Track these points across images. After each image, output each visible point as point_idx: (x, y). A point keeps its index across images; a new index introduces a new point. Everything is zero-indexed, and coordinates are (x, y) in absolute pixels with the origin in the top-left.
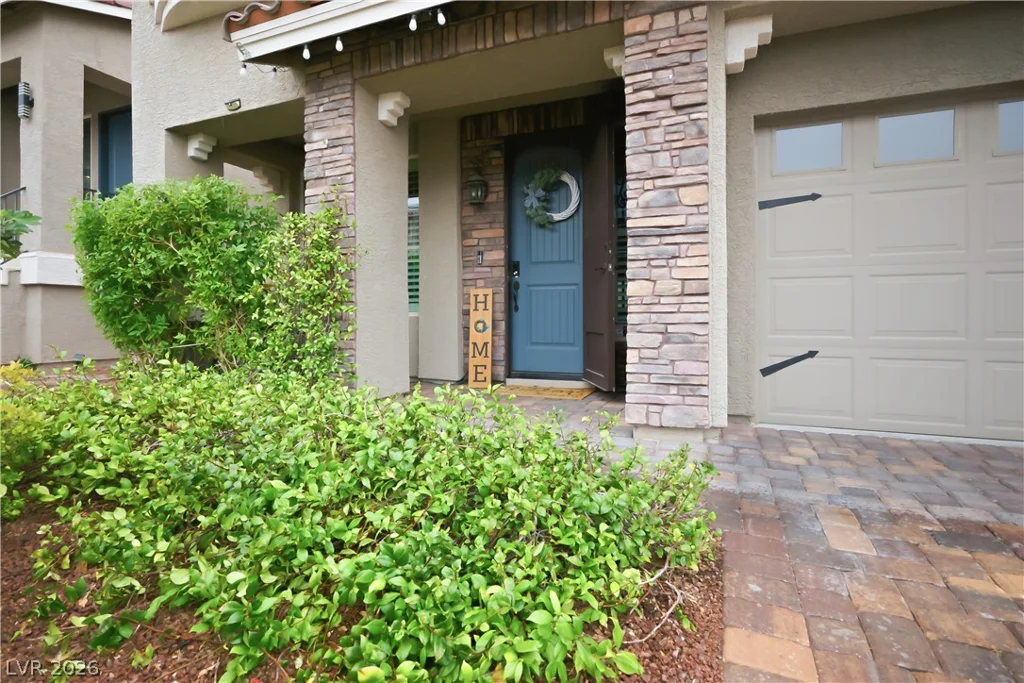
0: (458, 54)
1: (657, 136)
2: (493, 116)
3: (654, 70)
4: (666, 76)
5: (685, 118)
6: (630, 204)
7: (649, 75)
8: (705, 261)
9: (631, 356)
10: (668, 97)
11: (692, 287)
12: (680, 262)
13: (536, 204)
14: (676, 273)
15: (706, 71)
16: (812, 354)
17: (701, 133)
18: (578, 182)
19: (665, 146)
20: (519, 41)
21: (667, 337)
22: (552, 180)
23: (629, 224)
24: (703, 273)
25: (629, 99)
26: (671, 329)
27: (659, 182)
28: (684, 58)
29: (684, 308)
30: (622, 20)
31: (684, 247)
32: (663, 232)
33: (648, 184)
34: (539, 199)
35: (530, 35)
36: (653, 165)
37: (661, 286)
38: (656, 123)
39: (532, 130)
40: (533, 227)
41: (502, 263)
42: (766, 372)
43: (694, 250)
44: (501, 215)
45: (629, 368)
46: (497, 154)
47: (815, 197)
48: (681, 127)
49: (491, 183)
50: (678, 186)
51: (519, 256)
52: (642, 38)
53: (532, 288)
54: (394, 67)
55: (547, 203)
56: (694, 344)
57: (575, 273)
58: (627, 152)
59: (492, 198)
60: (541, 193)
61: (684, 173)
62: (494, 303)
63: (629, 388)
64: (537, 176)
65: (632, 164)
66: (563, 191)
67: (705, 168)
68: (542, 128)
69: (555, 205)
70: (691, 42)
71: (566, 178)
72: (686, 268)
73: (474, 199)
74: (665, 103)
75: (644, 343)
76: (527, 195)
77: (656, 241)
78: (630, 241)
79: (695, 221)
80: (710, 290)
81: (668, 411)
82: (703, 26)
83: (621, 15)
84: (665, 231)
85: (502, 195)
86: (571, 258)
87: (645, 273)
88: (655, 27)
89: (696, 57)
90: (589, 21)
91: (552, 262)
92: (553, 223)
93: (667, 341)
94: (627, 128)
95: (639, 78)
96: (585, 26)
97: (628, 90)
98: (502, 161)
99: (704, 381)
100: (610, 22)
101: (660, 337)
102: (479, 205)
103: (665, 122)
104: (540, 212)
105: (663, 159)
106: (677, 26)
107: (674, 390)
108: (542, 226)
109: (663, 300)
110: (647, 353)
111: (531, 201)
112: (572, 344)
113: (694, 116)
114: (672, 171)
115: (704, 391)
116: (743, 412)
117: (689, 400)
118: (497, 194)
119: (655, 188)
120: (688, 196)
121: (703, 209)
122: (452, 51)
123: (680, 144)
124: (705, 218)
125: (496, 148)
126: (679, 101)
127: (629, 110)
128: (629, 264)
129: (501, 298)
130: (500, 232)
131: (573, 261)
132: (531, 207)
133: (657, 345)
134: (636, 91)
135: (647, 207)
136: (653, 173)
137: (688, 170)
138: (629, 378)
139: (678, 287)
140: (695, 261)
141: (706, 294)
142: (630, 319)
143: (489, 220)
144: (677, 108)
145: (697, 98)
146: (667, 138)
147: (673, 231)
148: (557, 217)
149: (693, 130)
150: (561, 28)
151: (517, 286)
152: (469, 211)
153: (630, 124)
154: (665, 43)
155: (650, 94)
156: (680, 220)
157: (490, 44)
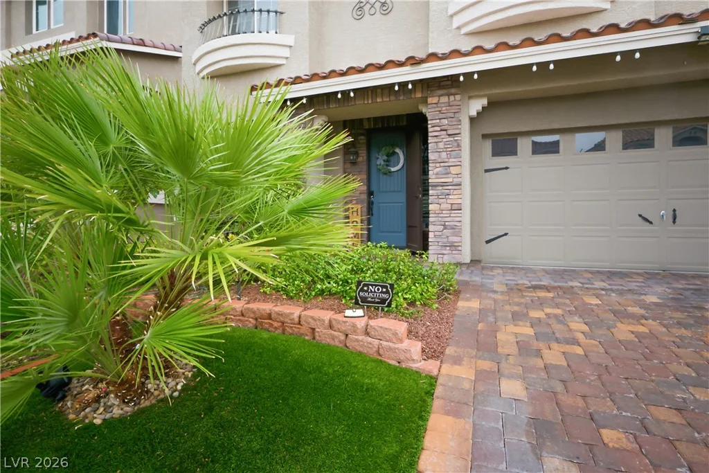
0: (355, 104)
1: (441, 145)
2: (361, 120)
3: (440, 119)
4: (445, 122)
5: (452, 139)
6: (430, 173)
7: (438, 121)
8: (460, 196)
9: (431, 235)
10: (446, 130)
11: (455, 207)
12: (450, 197)
13: (382, 163)
14: (449, 201)
15: (460, 121)
16: (506, 234)
17: (459, 146)
18: (403, 152)
19: (444, 150)
20: (383, 101)
21: (445, 227)
22: (391, 151)
23: (430, 181)
24: (459, 201)
25: (430, 130)
26: (447, 224)
27: (442, 164)
28: (452, 115)
29: (452, 215)
30: (427, 97)
31: (452, 191)
32: (443, 185)
33: (438, 165)
34: (384, 161)
35: (388, 99)
36: (440, 157)
37: (444, 206)
38: (441, 140)
39: (380, 126)
40: (381, 175)
41: (366, 192)
42: (488, 242)
43: (455, 192)
44: (365, 168)
45: (430, 240)
46: (363, 137)
47: (507, 168)
48: (451, 143)
49: (360, 152)
50: (449, 166)
51: (374, 188)
52: (435, 105)
53: (381, 205)
54: (325, 107)
55: (388, 163)
56: (456, 230)
57: (402, 198)
58: (429, 151)
59: (360, 159)
60: (385, 158)
61: (452, 161)
62: (361, 212)
63: (430, 248)
64: (384, 149)
65: (431, 156)
66: (396, 156)
67: (460, 159)
68: (386, 125)
69: (392, 163)
70: (454, 109)
71: (397, 150)
72: (453, 199)
73: (351, 160)
74: (445, 132)
75: (436, 229)
76: (378, 158)
77: (441, 188)
78: (430, 188)
79: (456, 180)
80: (462, 208)
81: (446, 257)
82: (459, 103)
83: (426, 95)
84: (445, 184)
85: (365, 158)
86: (399, 190)
87: (436, 201)
88: (440, 102)
89: (457, 115)
90: (413, 96)
91: (391, 192)
92: (390, 172)
93: (445, 228)
94: (429, 141)
95: (434, 122)
96: (412, 98)
97: (429, 126)
98: (365, 141)
99: (460, 244)
100: (422, 97)
101: (442, 227)
102: (354, 163)
103: (444, 140)
104: (385, 167)
105: (444, 155)
106: (449, 102)
107: (448, 248)
108: (385, 174)
109: (444, 212)
110: (437, 233)
111: (380, 161)
112: (400, 232)
113: (456, 138)
114: (447, 160)
115: (460, 248)
116: (477, 259)
117: (454, 252)
118: (362, 157)
119: (440, 167)
120: (453, 170)
121: (459, 176)
122: (353, 103)
123: (450, 149)
124: (460, 179)
125: (362, 134)
126: (450, 132)
127: (430, 134)
128: (430, 197)
129: (365, 209)
130: (365, 177)
131: (400, 191)
132: (380, 165)
133: (441, 230)
134: (432, 127)
135: (437, 174)
136: (439, 161)
137: (454, 160)
138: (430, 244)
139: (450, 206)
140: (456, 196)
141: (461, 210)
142: (431, 219)
143: (358, 170)
144: (449, 135)
145: (457, 132)
146: (446, 146)
147: (448, 184)
148: (393, 169)
149: (456, 144)
150: (401, 98)
151: (372, 203)
152: (348, 165)
153: (430, 140)
154: (444, 108)
155: (438, 129)
156: (450, 180)
157: (370, 102)
